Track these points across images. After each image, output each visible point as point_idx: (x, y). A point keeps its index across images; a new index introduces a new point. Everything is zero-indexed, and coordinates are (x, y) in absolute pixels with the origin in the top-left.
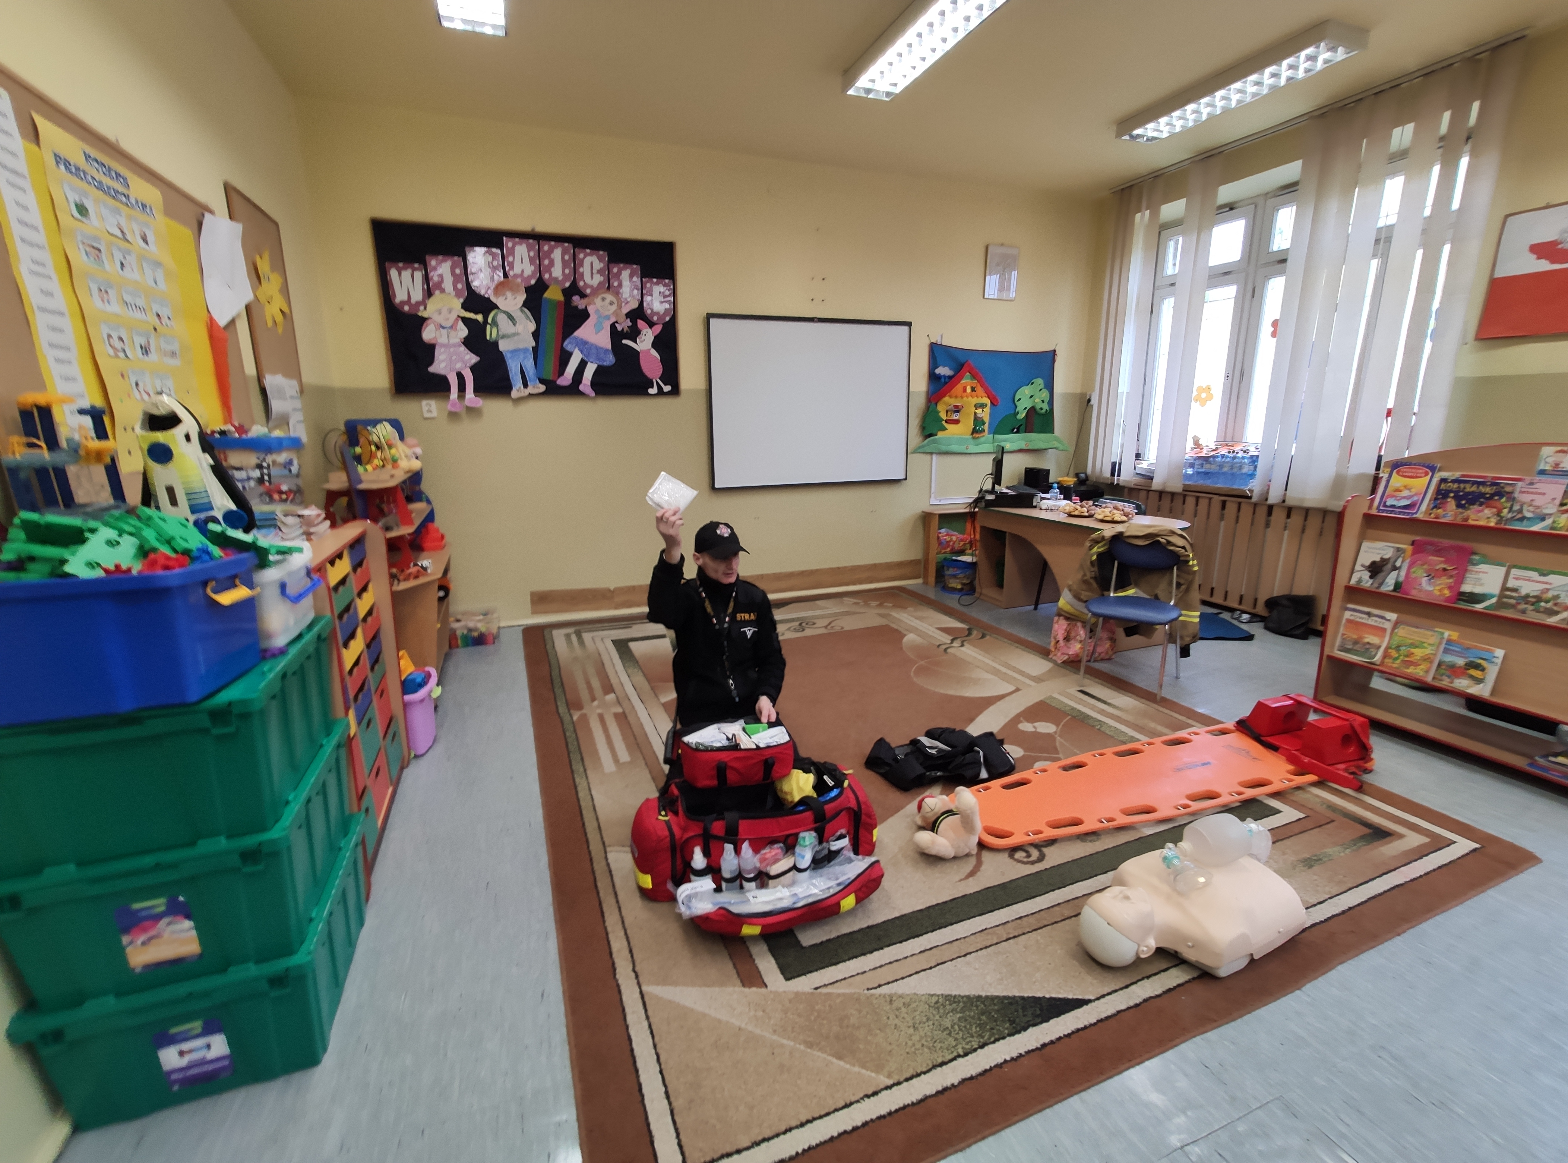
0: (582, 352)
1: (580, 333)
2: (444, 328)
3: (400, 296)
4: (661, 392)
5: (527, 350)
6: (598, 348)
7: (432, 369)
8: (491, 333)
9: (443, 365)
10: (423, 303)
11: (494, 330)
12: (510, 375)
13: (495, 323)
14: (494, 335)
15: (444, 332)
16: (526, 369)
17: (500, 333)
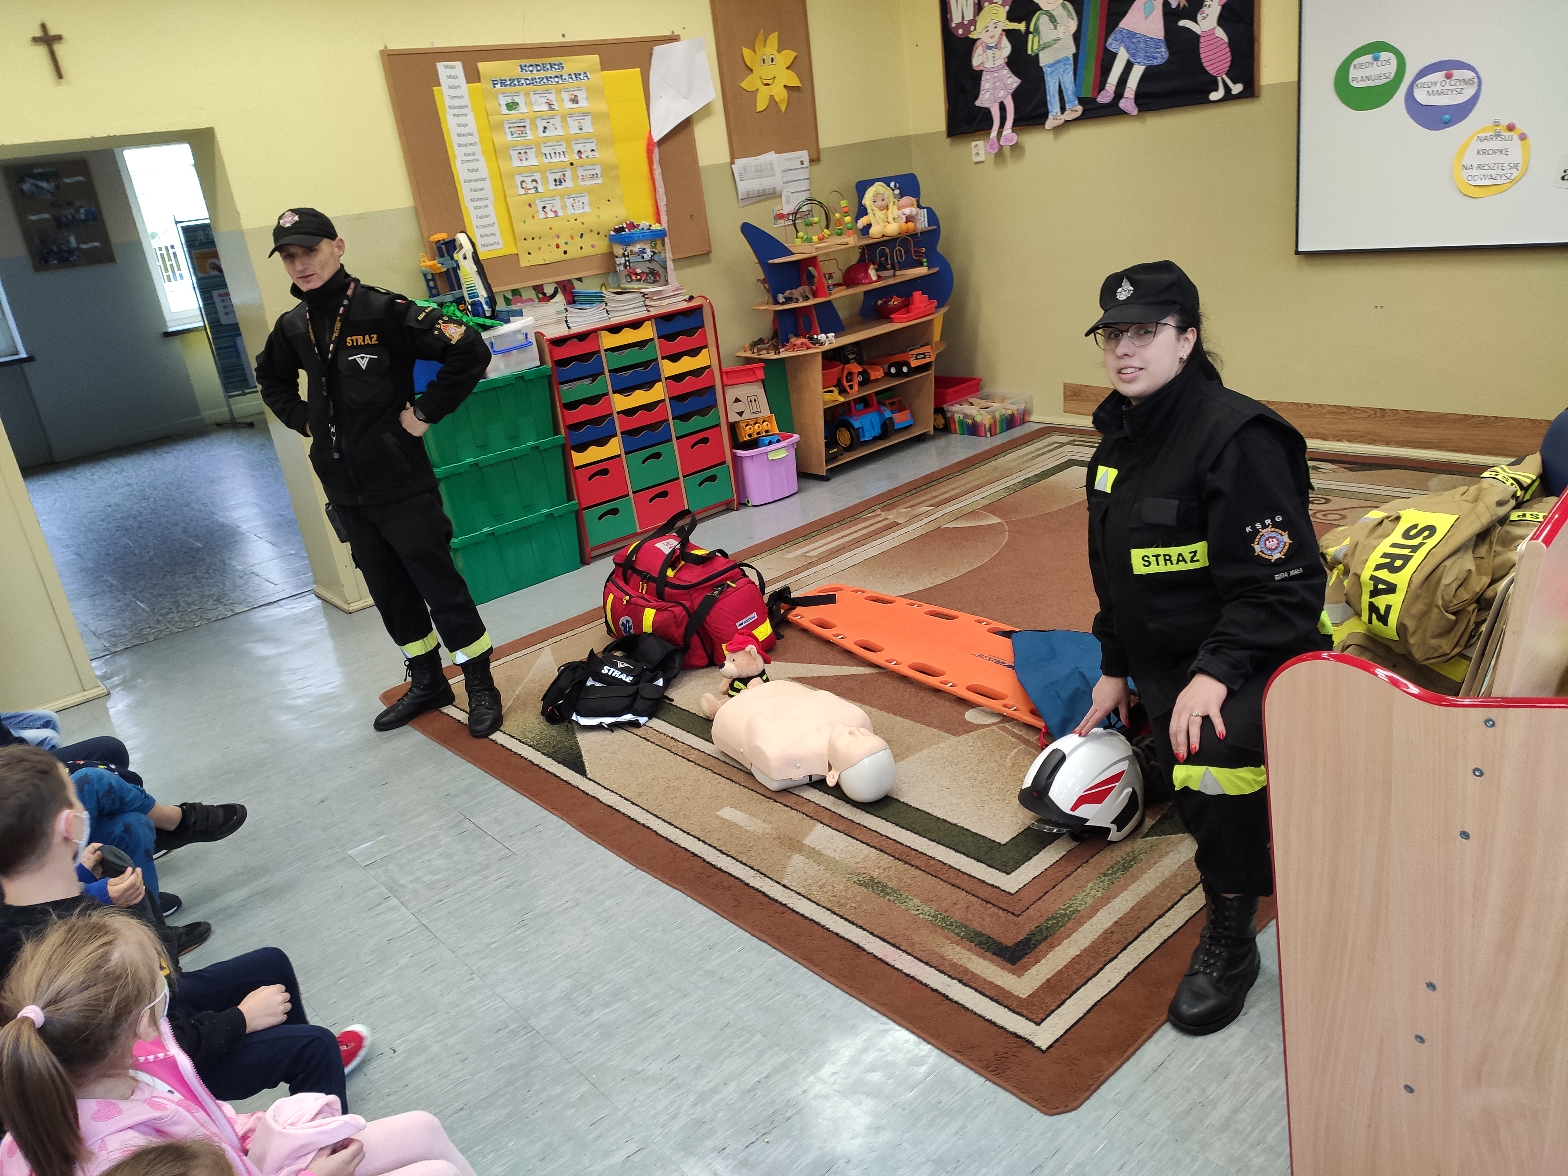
0: (1128, 49)
1: (1126, 23)
2: (990, 48)
3: (956, 19)
4: (1229, 97)
5: (1068, 59)
6: (1147, 40)
7: (978, 103)
8: (1032, 44)
9: (987, 96)
10: (973, 22)
11: (1036, 39)
12: (1048, 98)
13: (1037, 31)
14: (1036, 47)
15: (990, 52)
16: (1065, 86)
17: (1042, 42)
